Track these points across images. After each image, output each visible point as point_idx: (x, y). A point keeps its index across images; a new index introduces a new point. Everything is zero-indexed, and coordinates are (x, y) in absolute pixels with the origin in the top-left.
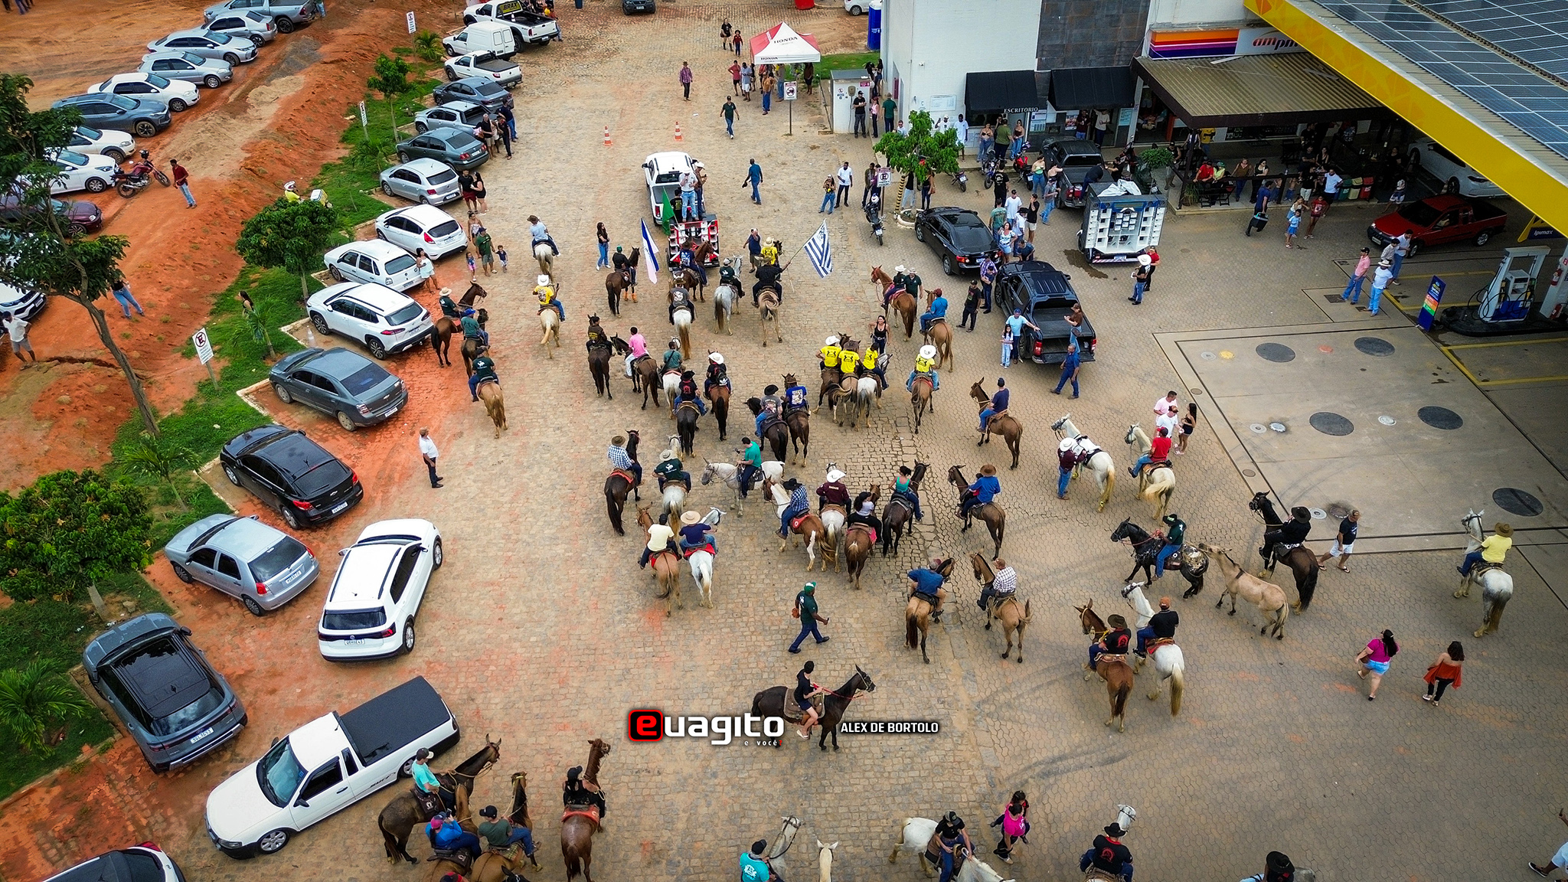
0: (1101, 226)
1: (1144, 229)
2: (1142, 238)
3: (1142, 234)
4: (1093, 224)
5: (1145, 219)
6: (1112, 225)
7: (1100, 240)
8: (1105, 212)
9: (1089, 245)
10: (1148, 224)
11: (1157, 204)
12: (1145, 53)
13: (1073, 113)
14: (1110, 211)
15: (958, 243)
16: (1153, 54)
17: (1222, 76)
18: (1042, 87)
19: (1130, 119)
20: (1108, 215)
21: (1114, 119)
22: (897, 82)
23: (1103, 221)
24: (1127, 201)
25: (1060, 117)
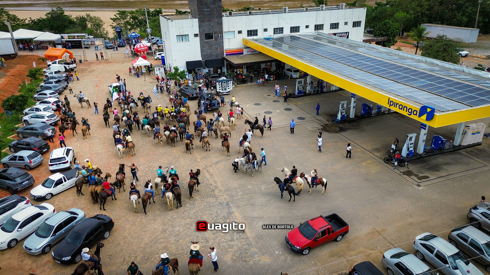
0: (220, 86)
1: (229, 86)
2: (229, 88)
3: (229, 87)
4: (218, 86)
5: (229, 84)
6: (222, 86)
7: (220, 89)
8: (220, 83)
9: (218, 91)
10: (229, 85)
11: (230, 80)
12: (225, 55)
13: (212, 69)
14: (221, 82)
15: (189, 92)
16: (227, 55)
17: (241, 58)
18: (204, 64)
19: (225, 70)
20: (220, 84)
21: (221, 70)
22: (170, 68)
23: (220, 85)
24: (224, 80)
25: (209, 70)
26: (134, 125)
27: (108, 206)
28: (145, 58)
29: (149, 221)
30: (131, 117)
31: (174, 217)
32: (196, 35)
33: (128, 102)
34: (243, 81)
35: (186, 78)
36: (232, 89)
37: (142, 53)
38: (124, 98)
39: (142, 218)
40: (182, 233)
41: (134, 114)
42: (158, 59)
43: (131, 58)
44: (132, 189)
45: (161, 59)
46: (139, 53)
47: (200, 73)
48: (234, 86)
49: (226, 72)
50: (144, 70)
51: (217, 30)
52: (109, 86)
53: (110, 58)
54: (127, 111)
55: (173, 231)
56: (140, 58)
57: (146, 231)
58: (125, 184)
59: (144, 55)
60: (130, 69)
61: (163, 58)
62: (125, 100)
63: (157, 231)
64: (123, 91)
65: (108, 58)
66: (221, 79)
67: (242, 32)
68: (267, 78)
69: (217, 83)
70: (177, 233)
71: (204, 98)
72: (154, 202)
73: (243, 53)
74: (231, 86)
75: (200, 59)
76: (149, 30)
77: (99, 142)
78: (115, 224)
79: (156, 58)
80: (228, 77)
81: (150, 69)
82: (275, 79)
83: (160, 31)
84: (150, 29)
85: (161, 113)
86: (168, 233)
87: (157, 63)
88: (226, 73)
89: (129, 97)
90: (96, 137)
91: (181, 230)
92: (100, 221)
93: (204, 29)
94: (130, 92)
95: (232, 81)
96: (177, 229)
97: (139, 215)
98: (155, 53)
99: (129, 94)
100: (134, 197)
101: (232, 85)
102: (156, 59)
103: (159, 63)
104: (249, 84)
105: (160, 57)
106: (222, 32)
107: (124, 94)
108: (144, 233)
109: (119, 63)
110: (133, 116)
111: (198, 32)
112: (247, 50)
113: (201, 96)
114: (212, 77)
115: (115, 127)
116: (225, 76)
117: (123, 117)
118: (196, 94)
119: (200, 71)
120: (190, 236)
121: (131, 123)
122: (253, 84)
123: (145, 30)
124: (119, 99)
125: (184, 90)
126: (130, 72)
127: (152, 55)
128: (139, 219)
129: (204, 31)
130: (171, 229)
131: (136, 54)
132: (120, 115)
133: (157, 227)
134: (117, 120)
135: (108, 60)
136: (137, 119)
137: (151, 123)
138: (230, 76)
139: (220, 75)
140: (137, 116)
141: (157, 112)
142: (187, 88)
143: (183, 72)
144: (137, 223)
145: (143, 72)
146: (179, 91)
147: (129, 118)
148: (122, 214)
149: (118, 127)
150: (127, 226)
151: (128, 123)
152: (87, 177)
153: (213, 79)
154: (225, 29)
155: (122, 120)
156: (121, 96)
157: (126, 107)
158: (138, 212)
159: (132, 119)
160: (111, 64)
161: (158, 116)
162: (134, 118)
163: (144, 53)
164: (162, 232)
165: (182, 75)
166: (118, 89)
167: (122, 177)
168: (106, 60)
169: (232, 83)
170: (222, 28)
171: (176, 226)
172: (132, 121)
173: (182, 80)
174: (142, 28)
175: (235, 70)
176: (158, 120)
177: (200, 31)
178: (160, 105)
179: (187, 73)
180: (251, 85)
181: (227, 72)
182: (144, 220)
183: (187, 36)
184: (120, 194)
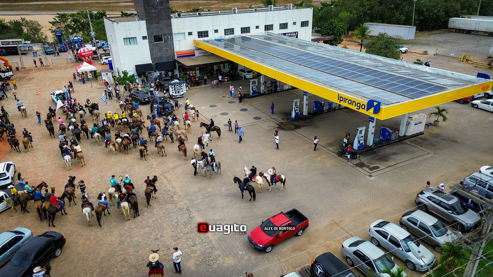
1: (182, 89)
2: (182, 91)
4: (171, 89)
5: (182, 87)
6: (175, 89)
7: (173, 92)
9: (171, 94)
11: (183, 83)
12: (176, 57)
13: (163, 72)
14: (173, 85)
15: (140, 96)
16: (178, 57)
17: (193, 60)
18: (154, 67)
19: (177, 72)
20: (173, 86)
21: (173, 73)
22: (118, 72)
23: (173, 88)
24: (176, 83)
25: (161, 74)
26: (83, 134)
27: (58, 222)
28: (90, 63)
29: (105, 234)
30: (78, 125)
31: (132, 227)
32: (144, 38)
33: (74, 110)
34: (197, 84)
35: (136, 82)
36: (185, 92)
37: (87, 58)
38: (69, 106)
39: (97, 231)
40: (141, 243)
41: (81, 123)
42: (105, 64)
43: (74, 64)
44: (84, 202)
45: (108, 64)
46: (83, 58)
47: (151, 77)
48: (187, 89)
49: (178, 74)
50: (90, 76)
51: (166, 31)
52: (51, 94)
53: (51, 64)
54: (73, 120)
55: (131, 241)
56: (85, 63)
57: (101, 245)
58: (75, 197)
59: (89, 60)
60: (74, 75)
61: (110, 62)
62: (71, 108)
63: (114, 243)
64: (68, 98)
65: (49, 65)
66: (173, 82)
67: (193, 33)
68: (221, 80)
69: (170, 86)
70: (136, 243)
71: (157, 102)
72: (109, 213)
73: (194, 55)
74: (184, 89)
75: (150, 62)
76: (93, 34)
77: (43, 154)
78: (67, 240)
79: (102, 62)
80: (181, 80)
81: (96, 75)
82: (229, 80)
83: (105, 35)
84: (94, 32)
85: (111, 120)
86: (126, 244)
87: (104, 68)
88: (178, 76)
89: (75, 105)
90: (39, 149)
91: (140, 240)
92: (49, 238)
93: (152, 31)
94: (76, 99)
95: (185, 84)
96: (136, 239)
97: (94, 228)
98: (101, 58)
99: (75, 101)
100: (87, 210)
101: (185, 87)
102: (103, 64)
103: (106, 68)
104: (203, 86)
105: (107, 61)
106: (171, 34)
107: (69, 102)
108: (100, 247)
109: (61, 69)
110: (80, 125)
111: (146, 35)
112: (199, 51)
113: (153, 100)
114: (164, 80)
115: (61, 137)
116: (178, 79)
117: (69, 126)
118: (148, 98)
119: (151, 74)
120: (151, 245)
121: (78, 132)
122: (207, 86)
123: (89, 34)
124: (64, 107)
125: (134, 95)
126: (75, 78)
127: (98, 60)
128: (93, 232)
129: (152, 33)
130: (129, 240)
131: (80, 59)
132: (65, 124)
133: (114, 239)
134: (63, 129)
135: (48, 66)
136: (86, 128)
137: (101, 130)
138: (183, 79)
139: (173, 78)
140: (85, 124)
141: (107, 119)
142: (138, 93)
143: (133, 76)
144: (91, 237)
145: (89, 77)
146: (130, 96)
147: (76, 127)
148: (74, 229)
149: (64, 137)
150: (80, 242)
151: (76, 132)
152: (32, 192)
153: (166, 82)
154: (175, 31)
155: (69, 129)
156: (66, 104)
157: (72, 115)
158: (92, 226)
159: (79, 127)
160: (52, 71)
161: (107, 122)
162: (81, 127)
163: (89, 58)
164: (119, 244)
165: (132, 79)
166: (62, 96)
167: (72, 190)
168: (46, 66)
169: (185, 86)
170: (171, 30)
171: (135, 236)
172: (79, 129)
173: (132, 84)
174: (86, 32)
175: (188, 73)
176: (108, 128)
177: (149, 33)
178: (110, 112)
179: (137, 77)
180: (205, 87)
181: (180, 75)
182: (99, 234)
183: (135, 39)
184: (71, 208)
